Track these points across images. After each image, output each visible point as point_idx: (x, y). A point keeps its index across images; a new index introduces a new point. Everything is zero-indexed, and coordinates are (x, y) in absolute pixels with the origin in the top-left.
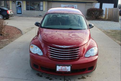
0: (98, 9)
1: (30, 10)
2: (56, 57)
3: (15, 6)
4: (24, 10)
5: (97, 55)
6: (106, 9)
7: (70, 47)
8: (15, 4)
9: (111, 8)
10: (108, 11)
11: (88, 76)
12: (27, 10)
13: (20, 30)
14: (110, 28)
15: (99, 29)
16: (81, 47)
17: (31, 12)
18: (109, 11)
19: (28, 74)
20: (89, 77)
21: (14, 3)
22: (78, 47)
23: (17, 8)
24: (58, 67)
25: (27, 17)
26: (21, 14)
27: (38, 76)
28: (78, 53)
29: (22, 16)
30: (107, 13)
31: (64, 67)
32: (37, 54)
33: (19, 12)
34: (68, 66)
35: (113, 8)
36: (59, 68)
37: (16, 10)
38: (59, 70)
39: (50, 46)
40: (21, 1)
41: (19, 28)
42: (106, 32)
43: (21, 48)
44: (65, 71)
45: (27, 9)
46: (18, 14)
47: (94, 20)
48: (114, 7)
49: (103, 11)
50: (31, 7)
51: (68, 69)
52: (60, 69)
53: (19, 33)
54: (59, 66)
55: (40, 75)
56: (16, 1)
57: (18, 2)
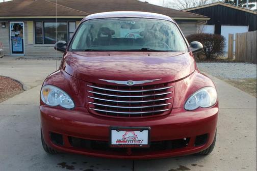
0: (211, 35)
1: (44, 43)
2: (108, 108)
3: (8, 33)
4: (28, 43)
5: (216, 105)
6: (231, 36)
7: (145, 83)
8: (6, 30)
9: (242, 33)
10: (234, 42)
11: (196, 165)
12: (36, 43)
13: (19, 82)
14: (242, 75)
15: (216, 77)
16: (174, 84)
17: (46, 48)
18: (237, 40)
19: (35, 165)
20: (199, 167)
21: (4, 26)
22: (166, 85)
23: (12, 39)
24: (114, 133)
25: (38, 59)
26: (22, 52)
27: (64, 168)
28: (166, 97)
29: (25, 57)
30: (232, 45)
31: (130, 135)
32: (59, 107)
33: (18, 48)
34: (141, 130)
35: (247, 33)
36: (117, 137)
37: (8, 44)
38: (118, 141)
39: (94, 84)
40: (22, 22)
41: (16, 79)
42: (233, 82)
43: (19, 116)
44: (133, 143)
45: (38, 41)
46: (13, 52)
47: (203, 62)
48: (249, 30)
49: (222, 39)
50: (46, 37)
51: (142, 137)
52: (120, 138)
53: (16, 87)
54: (118, 130)
55: (67, 166)
56: (10, 23)
57: (15, 24)
